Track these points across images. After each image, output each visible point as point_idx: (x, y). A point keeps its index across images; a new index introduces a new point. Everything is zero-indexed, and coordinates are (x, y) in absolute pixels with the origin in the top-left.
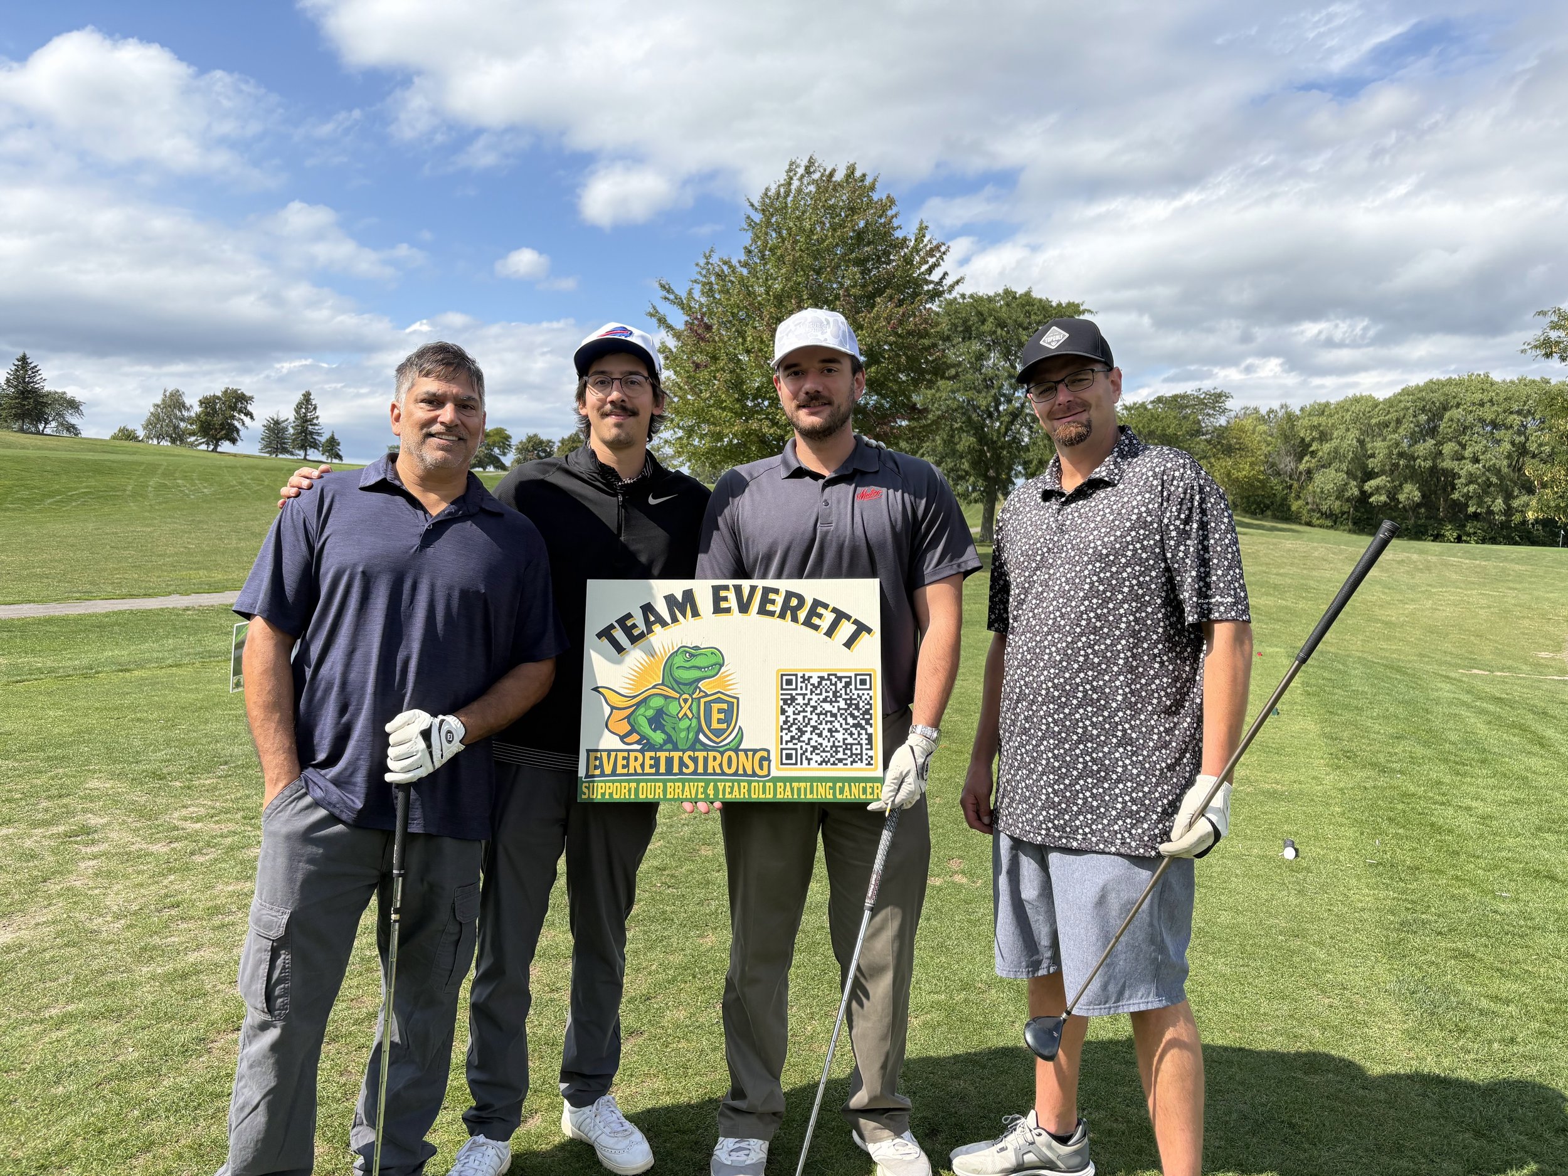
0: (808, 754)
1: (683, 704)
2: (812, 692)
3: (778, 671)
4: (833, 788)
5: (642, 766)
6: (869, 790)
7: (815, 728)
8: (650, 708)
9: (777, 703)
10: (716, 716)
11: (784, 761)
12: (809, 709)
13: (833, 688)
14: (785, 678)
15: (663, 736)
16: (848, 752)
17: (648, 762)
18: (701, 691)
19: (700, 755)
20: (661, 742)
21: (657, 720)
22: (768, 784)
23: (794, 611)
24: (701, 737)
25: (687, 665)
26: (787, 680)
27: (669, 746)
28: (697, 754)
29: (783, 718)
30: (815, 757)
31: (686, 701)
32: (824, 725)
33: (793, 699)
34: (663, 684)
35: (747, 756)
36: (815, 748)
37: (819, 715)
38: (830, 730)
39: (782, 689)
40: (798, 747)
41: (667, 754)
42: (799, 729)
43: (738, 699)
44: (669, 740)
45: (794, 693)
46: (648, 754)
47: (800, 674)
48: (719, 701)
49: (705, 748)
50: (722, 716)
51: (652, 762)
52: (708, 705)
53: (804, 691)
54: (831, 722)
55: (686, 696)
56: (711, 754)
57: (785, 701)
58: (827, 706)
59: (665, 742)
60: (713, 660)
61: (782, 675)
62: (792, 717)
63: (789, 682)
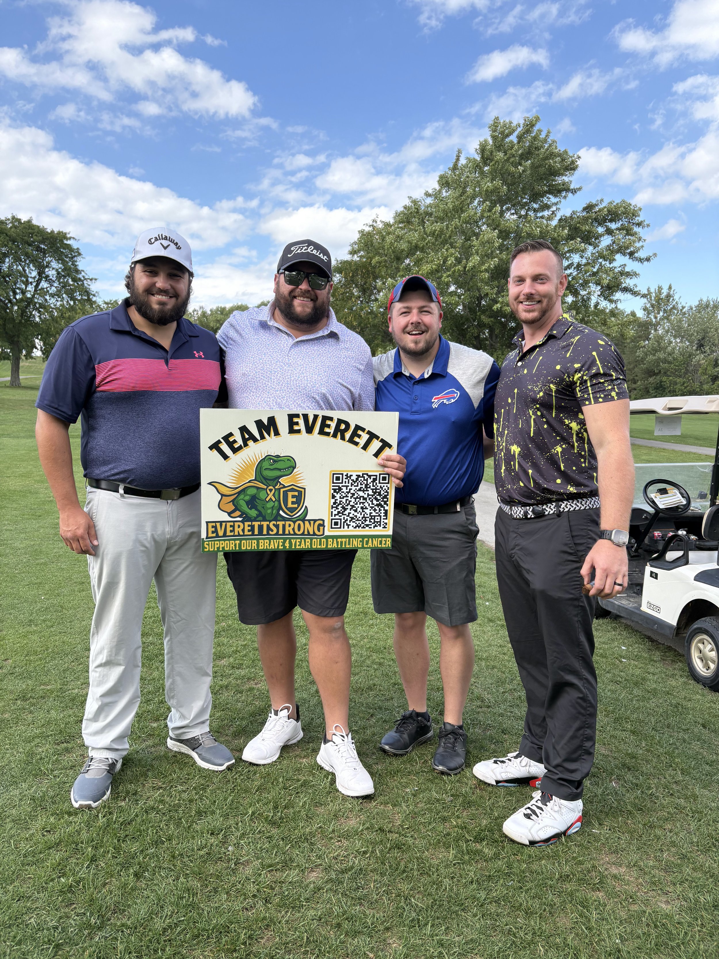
0: (348, 522)
1: (269, 492)
2: (352, 485)
3: (331, 471)
4: (362, 542)
5: (243, 530)
6: (383, 542)
7: (353, 506)
8: (247, 495)
9: (330, 491)
10: (290, 500)
11: (333, 526)
12: (350, 495)
13: (365, 482)
14: (335, 476)
15: (256, 512)
16: (373, 521)
17: (247, 528)
18: (281, 484)
19: (281, 523)
20: (255, 515)
21: (252, 502)
22: (322, 540)
23: (343, 432)
24: (281, 512)
25: (272, 467)
26: (337, 477)
27: (260, 518)
28: (278, 523)
29: (333, 501)
30: (352, 524)
31: (271, 490)
32: (358, 505)
33: (340, 489)
34: (255, 480)
35: (310, 524)
36: (352, 518)
37: (355, 499)
38: (362, 508)
39: (333, 483)
40: (342, 518)
41: (259, 523)
42: (343, 507)
43: (305, 489)
44: (260, 514)
45: (341, 485)
46: (247, 524)
47: (345, 474)
48: (293, 490)
49: (284, 519)
50: (294, 500)
51: (250, 528)
52: (285, 493)
53: (347, 484)
54: (363, 503)
55: (271, 487)
56: (287, 523)
57: (335, 490)
58: (361, 493)
59: (258, 516)
60: (288, 464)
61: (334, 474)
62: (339, 500)
63: (338, 479)
